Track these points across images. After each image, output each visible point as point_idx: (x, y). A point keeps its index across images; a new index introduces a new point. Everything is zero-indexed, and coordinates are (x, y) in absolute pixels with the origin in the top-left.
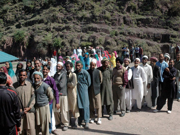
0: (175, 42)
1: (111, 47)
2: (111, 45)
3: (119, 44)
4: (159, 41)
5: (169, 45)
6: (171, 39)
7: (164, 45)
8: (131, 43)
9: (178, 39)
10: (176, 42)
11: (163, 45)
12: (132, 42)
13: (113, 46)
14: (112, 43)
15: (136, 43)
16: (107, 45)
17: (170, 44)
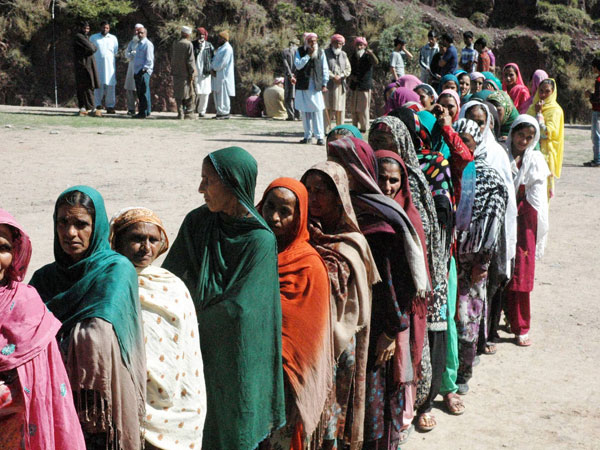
0: (561, 24)
1: (241, 35)
2: (243, 22)
3: (285, 21)
4: (482, 17)
5: (535, 37)
6: (545, 10)
7: (510, 38)
8: (347, 17)
9: (576, 10)
10: (566, 25)
11: (506, 41)
12: (352, 12)
13: (250, 31)
14: (244, 13)
15: (373, 20)
16: (220, 22)
17: (537, 32)
